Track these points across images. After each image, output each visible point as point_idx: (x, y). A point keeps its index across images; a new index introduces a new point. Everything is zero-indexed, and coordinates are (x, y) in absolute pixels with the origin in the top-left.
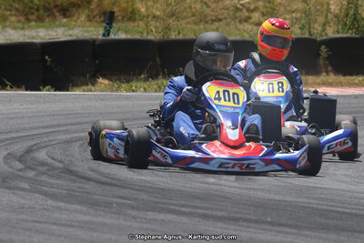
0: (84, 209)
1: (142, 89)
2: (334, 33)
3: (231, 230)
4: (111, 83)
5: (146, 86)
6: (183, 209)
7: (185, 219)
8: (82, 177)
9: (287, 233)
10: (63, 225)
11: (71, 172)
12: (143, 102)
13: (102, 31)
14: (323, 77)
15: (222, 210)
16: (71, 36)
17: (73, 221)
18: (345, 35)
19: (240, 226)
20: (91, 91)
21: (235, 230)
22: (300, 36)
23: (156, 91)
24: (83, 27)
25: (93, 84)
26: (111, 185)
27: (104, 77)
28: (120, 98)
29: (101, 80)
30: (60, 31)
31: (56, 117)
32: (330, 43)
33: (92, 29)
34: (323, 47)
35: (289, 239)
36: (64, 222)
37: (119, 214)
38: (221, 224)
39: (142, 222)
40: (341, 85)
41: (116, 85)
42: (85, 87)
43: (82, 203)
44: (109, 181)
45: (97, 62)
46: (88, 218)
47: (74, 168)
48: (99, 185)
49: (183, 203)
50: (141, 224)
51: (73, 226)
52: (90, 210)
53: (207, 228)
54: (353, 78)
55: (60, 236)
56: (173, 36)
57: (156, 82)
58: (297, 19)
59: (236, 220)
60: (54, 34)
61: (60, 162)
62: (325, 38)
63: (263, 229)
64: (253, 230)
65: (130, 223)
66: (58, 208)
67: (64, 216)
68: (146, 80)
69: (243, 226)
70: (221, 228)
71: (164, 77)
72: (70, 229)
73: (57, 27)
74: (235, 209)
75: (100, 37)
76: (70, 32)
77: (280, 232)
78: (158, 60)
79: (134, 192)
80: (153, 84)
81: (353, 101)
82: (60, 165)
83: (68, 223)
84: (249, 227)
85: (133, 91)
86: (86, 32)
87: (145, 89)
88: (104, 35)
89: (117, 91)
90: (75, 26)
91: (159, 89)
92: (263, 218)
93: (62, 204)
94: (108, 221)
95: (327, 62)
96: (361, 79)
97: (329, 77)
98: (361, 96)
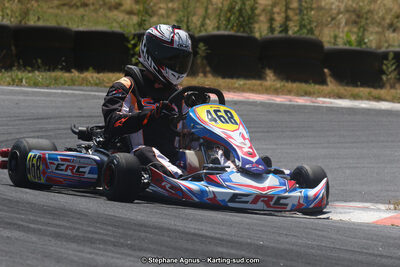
2: (213, 29)
3: (87, 253)
6: (32, 226)
7: (34, 238)
14: (200, 79)
15: (75, 229)
18: (226, 33)
21: (90, 253)
23: (9, 84)
34: (201, 45)
38: (74, 246)
49: (32, 218)
53: (58, 249)
54: (234, 80)
56: (32, 22)
57: (9, 74)
58: (173, 10)
59: (92, 241)
62: (203, 34)
63: (122, 254)
64: (110, 254)
69: (99, 249)
71: (19, 69)
74: (91, 229)
78: (13, 48)
80: (7, 76)
84: (105, 250)
91: (13, 82)
92: (122, 241)
95: (205, 62)
96: (241, 82)
97: (206, 79)
98: (240, 102)
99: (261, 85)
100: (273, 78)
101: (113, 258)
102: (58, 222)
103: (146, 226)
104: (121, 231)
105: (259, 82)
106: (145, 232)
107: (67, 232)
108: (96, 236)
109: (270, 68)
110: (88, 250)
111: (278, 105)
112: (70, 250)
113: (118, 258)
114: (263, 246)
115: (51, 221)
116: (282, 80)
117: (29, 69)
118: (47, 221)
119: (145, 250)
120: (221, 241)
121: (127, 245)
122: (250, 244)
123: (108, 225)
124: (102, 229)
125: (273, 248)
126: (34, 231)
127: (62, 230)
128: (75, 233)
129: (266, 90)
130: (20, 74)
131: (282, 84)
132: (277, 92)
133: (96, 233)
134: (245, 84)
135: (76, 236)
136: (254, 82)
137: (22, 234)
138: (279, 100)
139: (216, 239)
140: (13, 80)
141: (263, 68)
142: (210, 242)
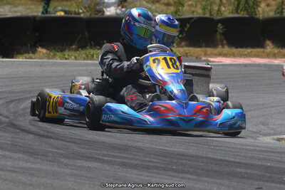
0: (26, 157)
1: (73, 57)
2: (229, 13)
3: (145, 176)
4: (48, 52)
5: (76, 55)
6: (106, 158)
7: (107, 167)
8: (24, 131)
9: (189, 179)
10: (8, 171)
11: (15, 126)
12: (74, 68)
13: (41, 9)
14: (219, 49)
15: (137, 160)
16: (15, 12)
17: (15, 168)
18: (237, 16)
19: (151, 172)
20: (31, 58)
21: (148, 176)
22: (202, 16)
23: (84, 59)
24: (26, 5)
25: (34, 53)
26: (48, 137)
27: (43, 46)
28: (55, 64)
29: (40, 49)
30: (7, 8)
31: (3, 80)
32: (226, 21)
33: (32, 6)
34: (220, 25)
35: (191, 184)
36: (9, 168)
37: (54, 161)
38: (135, 171)
39: (72, 169)
40: (233, 55)
41: (52, 54)
42: (27, 55)
43: (24, 152)
44: (46, 133)
45: (37, 34)
46: (29, 165)
47: (17, 123)
48: (38, 137)
49: (105, 153)
50: (71, 171)
51: (16, 172)
52: (31, 158)
53: (125, 174)
54: (243, 50)
55: (6, 180)
59: (148, 168)
60: (2, 10)
61: (7, 117)
62: (219, 17)
63: (170, 176)
64: (161, 176)
65: (62, 170)
66: (4, 156)
67: (9, 163)
68: (76, 50)
69: (154, 173)
70: (136, 174)
71: (91, 48)
72: (14, 175)
73: (5, 4)
74: (147, 159)
75: (40, 14)
76: (15, 9)
77: (182, 178)
78: (86, 33)
79: (66, 143)
80: (83, 53)
81: (243, 68)
82: (6, 120)
83: (12, 169)
84: (159, 174)
85: (66, 59)
86: (28, 9)
87: (75, 57)
88: (43, 13)
89: (53, 58)
90: (19, 4)
91: (87, 58)
92: (169, 166)
93: (7, 153)
94: (45, 168)
95: (223, 37)
96: (249, 50)
97: (224, 49)
98: (249, 64)
99: (263, 52)
100: (272, 46)
101: (163, 178)
102: (124, 155)
103: (186, 156)
104: (168, 159)
105: (261, 50)
106: (185, 160)
107: (130, 161)
108: (151, 164)
109: (269, 40)
110: (145, 174)
111: (276, 66)
112: (133, 175)
113: (167, 179)
114: (269, 167)
115: (118, 154)
116: (278, 47)
117: (98, 47)
118: (115, 154)
119: (186, 173)
120: (239, 164)
121: (173, 169)
122: (261, 166)
123: (159, 156)
124: (155, 159)
125: (277, 167)
126: (107, 162)
127: (127, 161)
128: (136, 162)
129: (268, 55)
130: (92, 52)
131: (279, 50)
132: (275, 56)
133: (150, 162)
134: (252, 52)
135: (137, 164)
136: (258, 50)
137: (99, 164)
138: (277, 62)
139: (236, 163)
140: (87, 56)
141: (264, 40)
142: (232, 166)
